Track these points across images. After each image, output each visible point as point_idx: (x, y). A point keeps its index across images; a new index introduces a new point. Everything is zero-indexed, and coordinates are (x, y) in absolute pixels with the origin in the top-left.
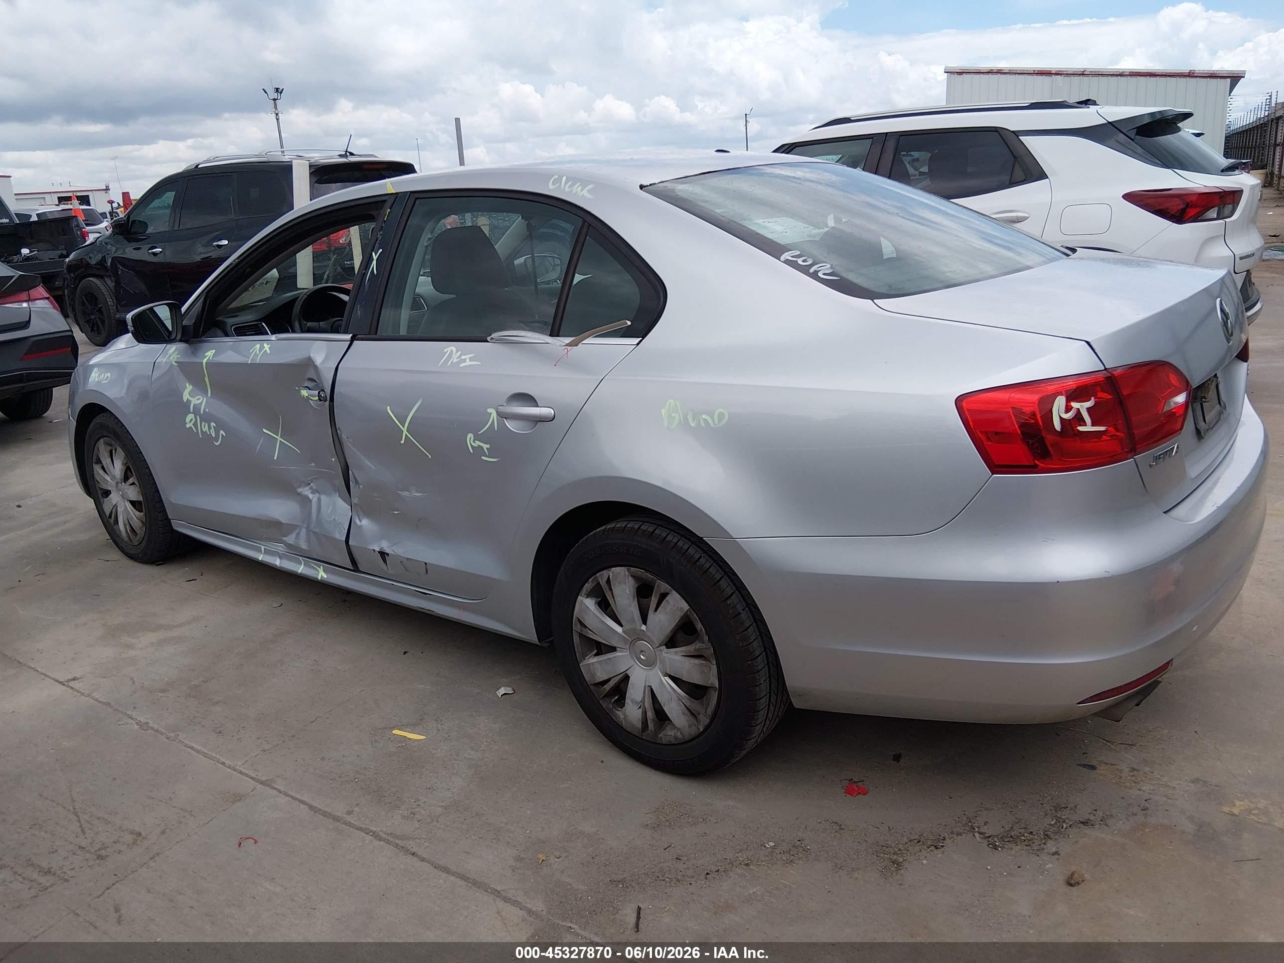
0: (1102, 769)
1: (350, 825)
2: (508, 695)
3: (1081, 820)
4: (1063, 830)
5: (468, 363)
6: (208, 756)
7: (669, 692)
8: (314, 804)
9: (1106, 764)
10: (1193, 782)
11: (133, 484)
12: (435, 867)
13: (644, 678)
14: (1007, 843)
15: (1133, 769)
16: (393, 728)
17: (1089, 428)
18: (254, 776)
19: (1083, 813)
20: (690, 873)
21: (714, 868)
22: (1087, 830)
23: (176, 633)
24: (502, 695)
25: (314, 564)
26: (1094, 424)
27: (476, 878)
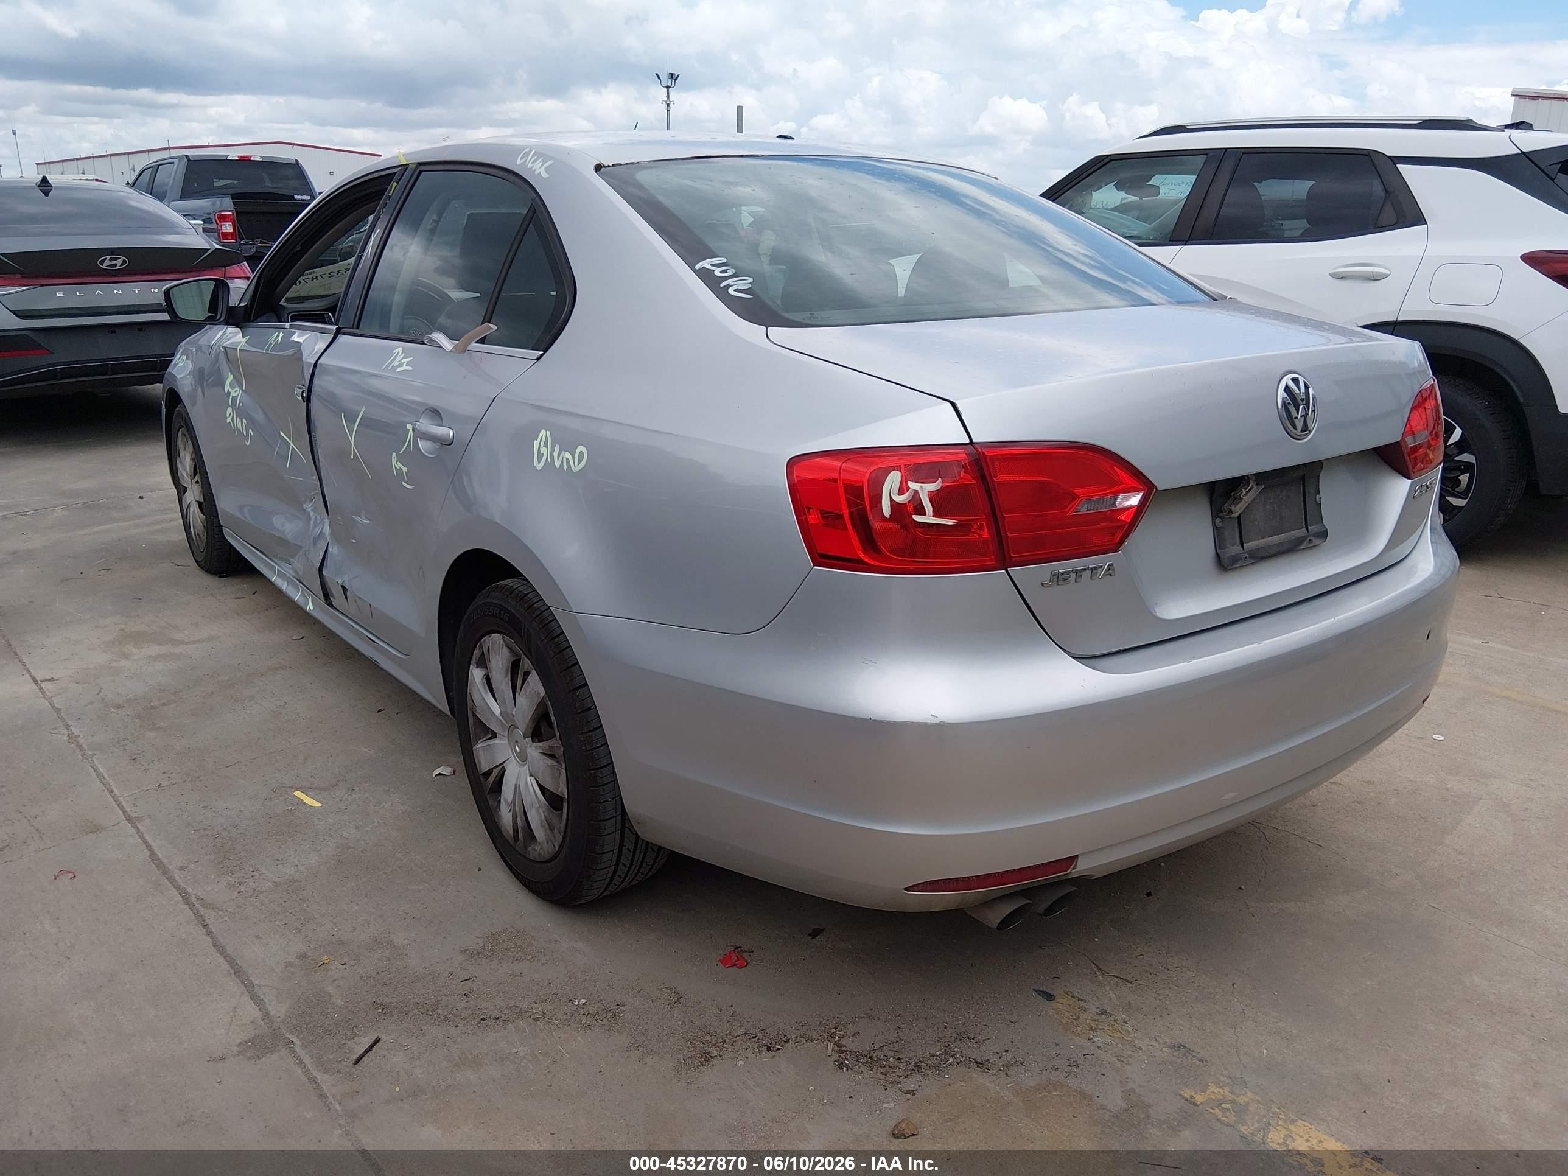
0: (1062, 1004)
1: (172, 880)
2: (442, 777)
3: (978, 1060)
4: (944, 1065)
5: (404, 368)
6: (104, 781)
7: (531, 796)
8: (158, 852)
9: (1073, 997)
10: (1172, 1047)
11: (197, 482)
12: (215, 945)
13: (516, 775)
14: (860, 1064)
15: (1104, 1012)
16: (297, 789)
17: (928, 519)
18: (128, 810)
19: (988, 1052)
20: (466, 1014)
21: (496, 1014)
22: (976, 1074)
23: (177, 650)
24: (437, 775)
25: (307, 593)
26: (936, 514)
27: (243, 967)
